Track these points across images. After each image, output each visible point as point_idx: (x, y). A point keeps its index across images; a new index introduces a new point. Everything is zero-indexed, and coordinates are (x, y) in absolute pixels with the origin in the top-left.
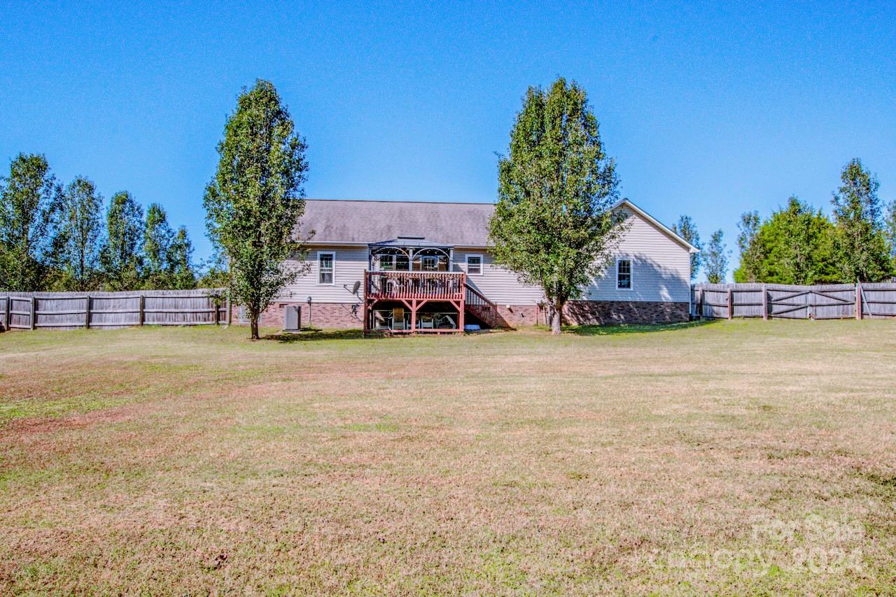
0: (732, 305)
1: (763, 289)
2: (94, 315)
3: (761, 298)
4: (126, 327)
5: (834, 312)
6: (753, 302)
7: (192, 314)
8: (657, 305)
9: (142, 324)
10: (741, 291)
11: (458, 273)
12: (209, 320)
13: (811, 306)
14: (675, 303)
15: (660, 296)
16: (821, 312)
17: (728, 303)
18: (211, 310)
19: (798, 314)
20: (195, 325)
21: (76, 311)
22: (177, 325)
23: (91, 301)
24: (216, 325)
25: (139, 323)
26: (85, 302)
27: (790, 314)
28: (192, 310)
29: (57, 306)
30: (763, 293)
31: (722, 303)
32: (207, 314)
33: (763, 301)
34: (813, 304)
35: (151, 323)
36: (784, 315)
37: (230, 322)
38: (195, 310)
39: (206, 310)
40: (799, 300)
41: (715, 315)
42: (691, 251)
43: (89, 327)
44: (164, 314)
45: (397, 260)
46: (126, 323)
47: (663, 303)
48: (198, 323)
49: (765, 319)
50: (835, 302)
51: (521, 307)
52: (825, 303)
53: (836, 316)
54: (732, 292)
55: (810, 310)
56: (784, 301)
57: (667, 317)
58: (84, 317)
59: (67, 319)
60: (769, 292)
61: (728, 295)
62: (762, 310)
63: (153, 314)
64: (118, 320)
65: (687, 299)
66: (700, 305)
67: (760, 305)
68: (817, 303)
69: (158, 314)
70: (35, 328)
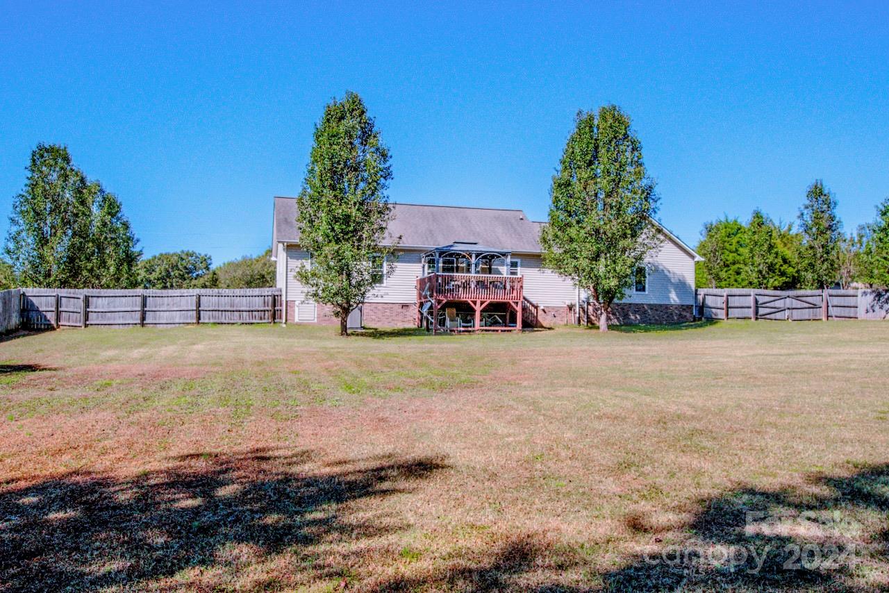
0: (728, 308)
1: (752, 294)
2: (147, 313)
3: (750, 301)
4: (181, 325)
5: (806, 314)
6: (744, 305)
7: (248, 313)
8: (667, 307)
9: (198, 323)
10: (734, 296)
12: (264, 319)
13: (789, 309)
14: (683, 306)
15: (668, 298)
16: (796, 314)
17: (724, 306)
18: (267, 308)
19: (778, 316)
20: (252, 324)
21: (129, 309)
22: (233, 324)
23: (144, 299)
24: (272, 324)
25: (195, 321)
26: (139, 300)
27: (772, 316)
28: (248, 309)
29: (108, 304)
30: (752, 298)
31: (719, 306)
32: (263, 313)
33: (752, 304)
34: (790, 307)
35: (207, 321)
36: (768, 316)
37: (286, 320)
38: (251, 309)
39: (262, 309)
40: (779, 304)
41: (714, 316)
42: (696, 260)
43: (143, 325)
44: (220, 313)
46: (181, 321)
47: (672, 306)
48: (254, 321)
49: (753, 320)
50: (807, 305)
51: (553, 308)
52: (799, 306)
53: (807, 317)
54: (728, 296)
55: (787, 312)
56: (768, 305)
57: (675, 318)
58: (138, 315)
59: (119, 317)
60: (757, 297)
61: (724, 298)
62: (750, 313)
63: (208, 312)
64: (173, 318)
65: (692, 302)
66: (702, 308)
67: (750, 307)
68: (794, 307)
69: (214, 312)
70: (86, 326)
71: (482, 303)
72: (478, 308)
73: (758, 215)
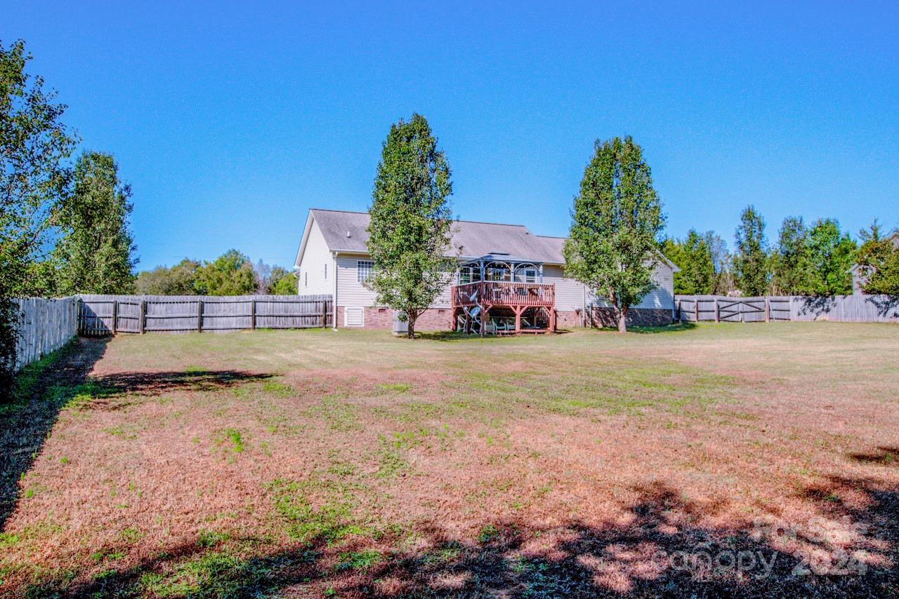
0: (698, 311)
1: (715, 300)
2: (205, 319)
3: (714, 306)
4: (238, 330)
5: (754, 316)
6: (709, 309)
7: (301, 318)
8: (652, 311)
9: (254, 328)
10: (702, 301)
11: (519, 283)
12: (316, 324)
13: (741, 312)
14: (664, 310)
15: (654, 304)
16: (747, 317)
17: (695, 310)
18: (318, 314)
19: (734, 318)
20: (304, 328)
21: (187, 315)
22: (287, 329)
23: (202, 304)
24: (323, 328)
25: (251, 326)
26: (197, 306)
27: (730, 318)
28: (301, 314)
29: (166, 310)
30: (715, 303)
31: (691, 310)
32: (315, 318)
33: (715, 308)
34: (742, 311)
35: (262, 326)
36: (726, 319)
37: (337, 325)
38: (304, 314)
39: (314, 314)
40: (734, 308)
41: (688, 319)
42: (674, 271)
43: (201, 330)
44: (275, 318)
45: (474, 272)
46: (238, 327)
47: (656, 310)
48: (306, 326)
49: (716, 321)
50: (754, 309)
51: (565, 312)
52: (748, 310)
53: (754, 319)
54: (698, 301)
55: (740, 315)
56: (726, 309)
57: (659, 320)
58: (196, 321)
59: (177, 323)
60: (719, 303)
61: (695, 304)
62: (714, 316)
63: (263, 318)
64: (229, 323)
65: (670, 307)
66: (679, 312)
67: (713, 311)
68: (745, 310)
69: (269, 318)
70: (144, 332)
71: (522, 308)
72: (518, 312)
73: (692, 234)
